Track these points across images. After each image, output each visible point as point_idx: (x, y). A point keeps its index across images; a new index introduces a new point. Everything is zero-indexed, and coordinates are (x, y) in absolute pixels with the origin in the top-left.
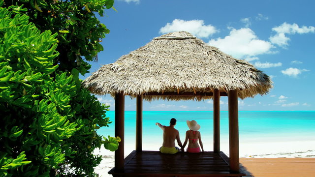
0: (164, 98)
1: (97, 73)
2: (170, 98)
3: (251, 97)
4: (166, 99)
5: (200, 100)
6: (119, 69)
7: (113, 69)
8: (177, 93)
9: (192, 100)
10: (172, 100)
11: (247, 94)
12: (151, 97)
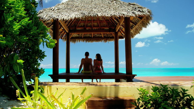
0: (84, 41)
1: (42, 11)
2: (87, 41)
3: (138, 34)
4: (85, 41)
5: (106, 42)
6: (55, 9)
7: (52, 9)
8: (91, 37)
9: (101, 42)
10: (89, 42)
11: (136, 32)
12: (75, 40)
